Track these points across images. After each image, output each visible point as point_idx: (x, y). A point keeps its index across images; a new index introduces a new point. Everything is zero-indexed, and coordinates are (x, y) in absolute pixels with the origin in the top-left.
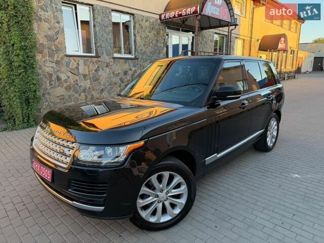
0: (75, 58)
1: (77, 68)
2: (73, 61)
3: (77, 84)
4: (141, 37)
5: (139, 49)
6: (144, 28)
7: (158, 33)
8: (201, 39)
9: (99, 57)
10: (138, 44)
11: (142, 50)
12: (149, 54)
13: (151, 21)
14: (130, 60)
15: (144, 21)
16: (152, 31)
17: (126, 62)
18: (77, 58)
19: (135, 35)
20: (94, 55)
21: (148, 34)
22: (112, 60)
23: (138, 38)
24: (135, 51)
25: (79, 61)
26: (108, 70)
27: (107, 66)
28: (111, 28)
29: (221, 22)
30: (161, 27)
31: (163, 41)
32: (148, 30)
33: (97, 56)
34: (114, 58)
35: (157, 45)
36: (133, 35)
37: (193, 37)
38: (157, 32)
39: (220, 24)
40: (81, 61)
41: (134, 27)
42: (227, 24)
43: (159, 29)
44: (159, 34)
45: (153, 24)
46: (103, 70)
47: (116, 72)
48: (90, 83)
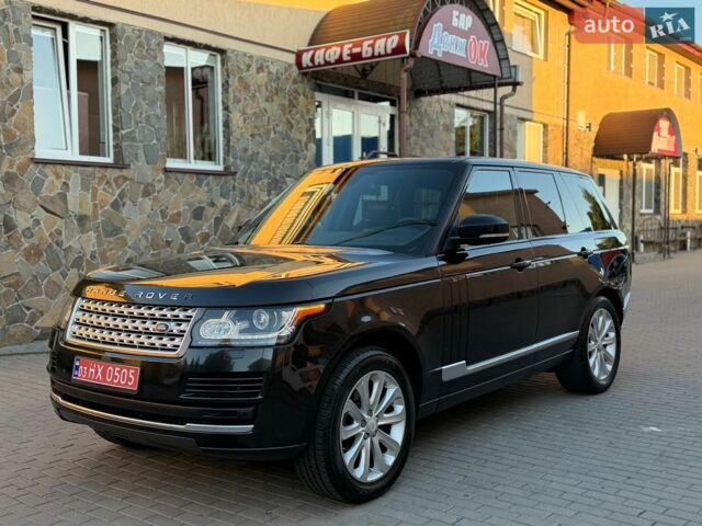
0: (58, 167)
1: (63, 197)
2: (52, 177)
3: (59, 244)
4: (244, 113)
5: (238, 147)
6: (252, 88)
7: (292, 105)
8: (414, 121)
9: (127, 167)
10: (236, 133)
11: (245, 150)
12: (267, 161)
13: (273, 69)
14: (211, 178)
15: (253, 70)
16: (275, 98)
17: (199, 183)
18: (64, 168)
19: (226, 108)
20: (109, 160)
21: (264, 105)
22: (162, 176)
23: (236, 117)
24: (227, 152)
25: (68, 178)
26: (148, 203)
27: (147, 194)
28: (161, 88)
29: (473, 75)
30: (300, 87)
31: (307, 125)
32: (265, 93)
33: (119, 164)
34: (166, 171)
35: (288, 138)
36: (221, 107)
37: (392, 117)
38: (290, 101)
39: (469, 80)
40: (75, 177)
41: (226, 85)
42: (490, 82)
43: (296, 91)
44: (294, 106)
45: (278, 79)
46: (134, 203)
47: (171, 212)
48: (94, 241)
